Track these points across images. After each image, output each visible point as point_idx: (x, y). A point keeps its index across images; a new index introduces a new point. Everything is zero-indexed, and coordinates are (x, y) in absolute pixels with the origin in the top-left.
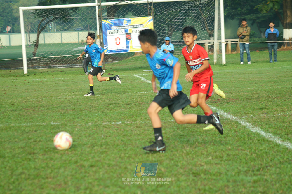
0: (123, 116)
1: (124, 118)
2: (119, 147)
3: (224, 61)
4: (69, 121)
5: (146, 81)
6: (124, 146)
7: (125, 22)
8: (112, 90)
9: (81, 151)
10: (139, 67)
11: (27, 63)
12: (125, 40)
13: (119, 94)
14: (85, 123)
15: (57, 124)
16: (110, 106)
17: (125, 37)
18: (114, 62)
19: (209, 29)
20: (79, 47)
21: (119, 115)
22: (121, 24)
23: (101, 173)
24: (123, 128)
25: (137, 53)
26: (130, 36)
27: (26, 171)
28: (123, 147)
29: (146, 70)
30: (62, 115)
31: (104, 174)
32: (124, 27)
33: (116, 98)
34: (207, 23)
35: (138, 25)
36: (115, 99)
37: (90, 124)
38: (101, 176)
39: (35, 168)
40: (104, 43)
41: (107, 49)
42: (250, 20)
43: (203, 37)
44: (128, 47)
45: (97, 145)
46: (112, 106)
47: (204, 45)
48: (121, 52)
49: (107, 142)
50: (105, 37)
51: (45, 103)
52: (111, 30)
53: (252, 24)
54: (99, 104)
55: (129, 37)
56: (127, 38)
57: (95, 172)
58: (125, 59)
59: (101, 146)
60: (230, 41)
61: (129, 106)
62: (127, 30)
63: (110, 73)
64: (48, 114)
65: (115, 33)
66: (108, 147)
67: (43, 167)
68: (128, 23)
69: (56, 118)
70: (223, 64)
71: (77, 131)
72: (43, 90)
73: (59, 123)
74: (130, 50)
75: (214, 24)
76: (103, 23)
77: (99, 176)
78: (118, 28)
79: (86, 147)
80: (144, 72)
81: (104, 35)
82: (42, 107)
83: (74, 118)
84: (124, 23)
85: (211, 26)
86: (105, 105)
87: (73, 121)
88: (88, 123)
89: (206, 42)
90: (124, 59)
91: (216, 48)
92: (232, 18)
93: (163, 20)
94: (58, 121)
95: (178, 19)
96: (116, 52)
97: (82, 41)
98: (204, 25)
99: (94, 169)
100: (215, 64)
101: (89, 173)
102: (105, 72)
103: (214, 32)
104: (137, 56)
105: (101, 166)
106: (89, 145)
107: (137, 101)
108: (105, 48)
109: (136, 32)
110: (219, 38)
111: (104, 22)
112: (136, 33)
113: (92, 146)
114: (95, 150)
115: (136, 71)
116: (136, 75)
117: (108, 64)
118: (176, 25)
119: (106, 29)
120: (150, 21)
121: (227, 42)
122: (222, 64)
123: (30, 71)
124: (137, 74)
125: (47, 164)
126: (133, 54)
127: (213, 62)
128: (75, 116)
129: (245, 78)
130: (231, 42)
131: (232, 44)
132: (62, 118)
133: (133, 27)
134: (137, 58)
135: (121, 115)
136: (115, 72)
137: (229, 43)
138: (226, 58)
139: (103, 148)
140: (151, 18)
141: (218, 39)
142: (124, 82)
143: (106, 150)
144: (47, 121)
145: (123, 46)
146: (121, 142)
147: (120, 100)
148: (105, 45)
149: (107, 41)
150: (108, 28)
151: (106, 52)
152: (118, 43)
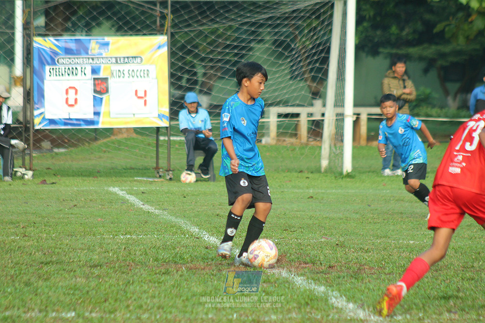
1: (84, 302)
3: (348, 166)
5: (142, 206)
8: (50, 226)
10: (125, 167)
12: (91, 94)
16: (45, 268)
17: (92, 87)
18: (56, 150)
19: (314, 79)
22: (82, 51)
25: (120, 130)
26: (105, 85)
29: (143, 177)
32: (91, 61)
33: (62, 247)
34: (309, 63)
35: (128, 58)
36: (60, 251)
40: (36, 99)
41: (42, 116)
42: (421, 58)
43: (296, 98)
44: (97, 114)
46: (51, 268)
47: (298, 121)
48: (80, 125)
50: (38, 84)
52: (54, 67)
53: (426, 71)
55: (103, 86)
56: (98, 89)
58: (87, 144)
60: (365, 112)
61: (96, 271)
62: (99, 69)
63: (45, 179)
65: (67, 74)
68: (102, 51)
70: (345, 172)
74: (104, 123)
75: (328, 66)
76: (35, 45)
78: (76, 60)
80: (135, 181)
81: (35, 78)
84: (90, 49)
85: (319, 70)
89: (304, 111)
90: (83, 144)
91: (328, 130)
92: (374, 53)
93: (196, 47)
95: (236, 47)
96: (66, 124)
98: (302, 67)
100: (323, 170)
102: (33, 176)
103: (326, 88)
104: (119, 137)
107: (118, 260)
108: (36, 113)
109: (122, 75)
110: (340, 102)
112: (122, 77)
115: (114, 179)
116: (116, 190)
117: (41, 154)
118: (227, 62)
119: (42, 63)
120: (159, 47)
121: (358, 114)
122: (341, 173)
124: (119, 186)
126: (110, 131)
127: (320, 167)
129: (401, 213)
130: (369, 115)
131: (369, 119)
133: (114, 60)
134: (120, 143)
136: (58, 178)
137: (364, 118)
138: (354, 157)
140: (163, 39)
141: (336, 105)
142: (81, 204)
145: (84, 110)
147: (71, 255)
148: (37, 105)
149: (41, 95)
150: (49, 60)
151: (38, 124)
152: (71, 102)
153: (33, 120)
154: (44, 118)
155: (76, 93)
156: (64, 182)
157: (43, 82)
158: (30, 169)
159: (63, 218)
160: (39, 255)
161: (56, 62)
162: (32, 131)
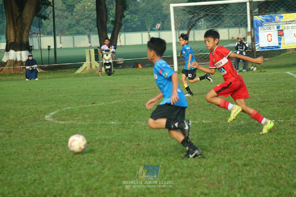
0: (276, 114)
1: (278, 116)
2: (272, 145)
4: (221, 119)
6: (277, 144)
7: (277, 18)
8: (264, 88)
9: (234, 149)
10: (292, 64)
11: (178, 61)
12: (277, 37)
13: (271, 92)
14: (237, 121)
15: (209, 122)
16: (263, 104)
17: (277, 34)
18: (265, 59)
20: (229, 45)
21: (272, 113)
22: (273, 20)
23: (255, 172)
24: (277, 126)
25: (289, 50)
26: (282, 33)
27: (179, 170)
28: (277, 146)
30: (213, 113)
31: (258, 173)
32: (276, 24)
33: (269, 95)
35: (290, 21)
36: (268, 97)
37: (242, 122)
38: (255, 175)
39: (188, 166)
40: (256, 40)
41: (259, 46)
44: (280, 44)
45: (250, 144)
46: (264, 104)
48: (273, 49)
49: (260, 140)
50: (256, 34)
51: (196, 101)
52: (262, 27)
54: (250, 102)
57: (249, 171)
58: (277, 56)
59: (255, 144)
61: (282, 104)
62: (280, 26)
63: (261, 70)
64: (199, 112)
65: (267, 29)
66: (262, 145)
67: (195, 166)
68: (280, 20)
69: (208, 116)
71: (230, 129)
72: (194, 88)
73: (211, 122)
74: (282, 47)
76: (254, 19)
77: (253, 175)
78: (271, 24)
79: (239, 145)
81: (255, 32)
82: (193, 105)
83: (226, 116)
86: (257, 103)
87: (225, 119)
88: (240, 121)
90: (276, 56)
94: (210, 119)
96: (268, 49)
97: (233, 38)
99: (248, 168)
101: (242, 172)
102: (257, 69)
104: (289, 52)
105: (255, 165)
106: (242, 144)
107: (290, 99)
108: (256, 45)
109: (289, 28)
111: (256, 18)
113: (245, 145)
114: (248, 149)
115: (288, 68)
116: (289, 73)
119: (258, 26)
123: (180, 69)
124: (290, 71)
125: (200, 162)
126: (285, 50)
128: (227, 114)
132: (213, 116)
133: (285, 23)
134: (290, 55)
135: (274, 113)
136: (266, 69)
139: (256, 147)
142: (276, 79)
143: (260, 149)
144: (199, 119)
145: (275, 43)
146: (274, 141)
147: (272, 98)
148: (256, 42)
149: (258, 38)
150: (260, 24)
151: (257, 49)
152: (270, 40)
153: (255, 48)
154: (259, 47)
155: (271, 37)
156: (269, 71)
157: (258, 33)
158: (255, 67)
159: (269, 84)
160: (260, 99)
161: (263, 25)
162: (255, 52)
